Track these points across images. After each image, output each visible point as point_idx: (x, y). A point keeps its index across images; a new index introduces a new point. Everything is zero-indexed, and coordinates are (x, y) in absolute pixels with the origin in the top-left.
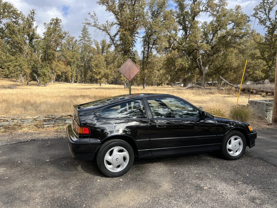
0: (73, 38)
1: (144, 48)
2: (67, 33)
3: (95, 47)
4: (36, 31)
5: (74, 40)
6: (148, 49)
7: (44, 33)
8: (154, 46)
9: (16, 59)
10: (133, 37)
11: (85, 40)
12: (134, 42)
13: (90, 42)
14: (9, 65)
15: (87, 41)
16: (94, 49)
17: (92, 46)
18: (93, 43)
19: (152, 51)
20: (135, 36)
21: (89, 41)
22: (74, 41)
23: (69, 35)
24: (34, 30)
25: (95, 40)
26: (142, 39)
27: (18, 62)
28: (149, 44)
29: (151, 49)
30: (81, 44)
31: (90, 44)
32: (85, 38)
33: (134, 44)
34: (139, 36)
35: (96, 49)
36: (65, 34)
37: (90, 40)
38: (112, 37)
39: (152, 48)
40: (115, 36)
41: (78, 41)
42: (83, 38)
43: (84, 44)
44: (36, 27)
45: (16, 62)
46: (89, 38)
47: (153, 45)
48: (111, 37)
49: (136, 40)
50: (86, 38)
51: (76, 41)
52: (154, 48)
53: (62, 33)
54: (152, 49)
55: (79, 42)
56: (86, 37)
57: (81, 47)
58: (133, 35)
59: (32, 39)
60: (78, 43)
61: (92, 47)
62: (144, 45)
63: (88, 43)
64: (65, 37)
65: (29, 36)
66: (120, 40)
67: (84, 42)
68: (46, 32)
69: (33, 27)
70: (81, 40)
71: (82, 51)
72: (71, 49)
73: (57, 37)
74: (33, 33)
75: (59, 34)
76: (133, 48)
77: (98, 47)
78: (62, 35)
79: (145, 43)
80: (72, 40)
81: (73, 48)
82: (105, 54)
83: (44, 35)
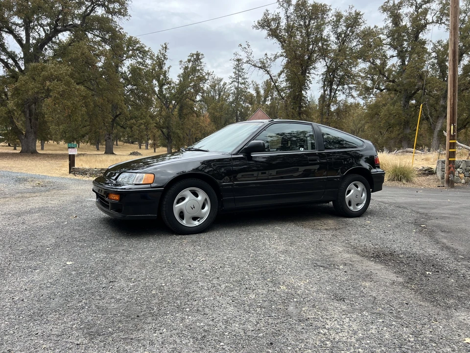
0: (221, 80)
1: (325, 91)
2: (211, 73)
3: (254, 93)
4: (168, 74)
5: (222, 83)
6: (331, 92)
7: (179, 76)
8: (340, 87)
10: (307, 75)
11: (238, 82)
12: (308, 82)
13: (247, 84)
14: (133, 124)
15: (243, 83)
16: (252, 95)
17: (248, 90)
18: (251, 86)
19: (337, 95)
20: (310, 74)
21: (244, 83)
22: (221, 85)
23: (213, 76)
24: (165, 72)
25: (254, 81)
26: (321, 77)
27: (144, 119)
28: (331, 85)
30: (233, 88)
31: (247, 88)
32: (238, 79)
33: (308, 86)
34: (316, 73)
35: (255, 95)
36: (208, 74)
37: (246, 82)
38: (273, 77)
39: (336, 90)
40: (279, 75)
41: (228, 84)
42: (236, 79)
43: (237, 88)
44: (169, 68)
45: (141, 119)
46: (244, 79)
47: (338, 86)
48: (271, 77)
49: (312, 80)
50: (240, 78)
51: (225, 84)
52: (339, 90)
53: (204, 74)
54: (337, 92)
55: (229, 86)
56: (241, 76)
57: (232, 93)
58: (308, 72)
59: (163, 85)
60: (227, 87)
61: (249, 92)
62: (324, 87)
63: (242, 86)
64: (207, 80)
65: (158, 81)
66: (287, 81)
67: (237, 85)
68: (182, 74)
69: (164, 69)
70: (233, 82)
71: (234, 100)
72: (217, 97)
73: (197, 80)
74: (165, 76)
75: (199, 76)
76: (307, 91)
77: (258, 92)
78: (204, 76)
79: (326, 83)
80: (218, 84)
81: (219, 94)
82: (268, 103)
83: (179, 79)
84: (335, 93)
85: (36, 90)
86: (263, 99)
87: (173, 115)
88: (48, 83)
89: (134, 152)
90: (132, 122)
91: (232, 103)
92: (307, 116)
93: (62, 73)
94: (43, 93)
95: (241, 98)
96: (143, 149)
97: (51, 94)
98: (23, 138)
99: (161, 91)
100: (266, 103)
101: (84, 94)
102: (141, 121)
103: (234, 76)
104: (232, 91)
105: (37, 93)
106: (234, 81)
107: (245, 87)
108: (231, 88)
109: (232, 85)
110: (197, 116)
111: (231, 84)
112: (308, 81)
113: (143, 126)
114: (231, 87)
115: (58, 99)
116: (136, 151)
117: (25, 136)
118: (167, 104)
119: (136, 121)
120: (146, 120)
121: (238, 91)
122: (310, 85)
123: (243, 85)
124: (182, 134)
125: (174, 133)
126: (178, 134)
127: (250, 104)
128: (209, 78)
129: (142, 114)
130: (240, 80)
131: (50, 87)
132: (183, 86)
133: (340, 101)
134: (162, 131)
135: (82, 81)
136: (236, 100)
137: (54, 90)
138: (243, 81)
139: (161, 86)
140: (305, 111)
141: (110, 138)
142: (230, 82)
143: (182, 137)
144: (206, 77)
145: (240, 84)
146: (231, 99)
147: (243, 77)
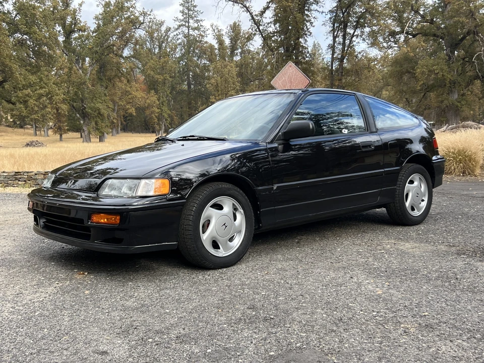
0: (162, 23)
1: (335, 38)
2: (148, 13)
3: (214, 43)
4: (79, 15)
5: (163, 29)
6: (344, 39)
7: (97, 18)
8: (358, 32)
9: (40, 82)
10: (306, 12)
11: (188, 27)
12: (308, 24)
13: (202, 30)
14: (27, 95)
15: (195, 29)
16: (212, 47)
17: (205, 39)
18: (210, 32)
19: (354, 43)
20: (311, 10)
21: (197, 29)
22: (163, 32)
23: (152, 17)
24: (75, 11)
25: (215, 24)
26: (329, 16)
27: (44, 88)
28: (346, 27)
29: (352, 38)
30: (180, 36)
31: (203, 36)
32: (189, 22)
33: (308, 29)
34: (321, 10)
35: (216, 46)
36: (144, 14)
37: (201, 26)
38: (255, 17)
39: (353, 36)
40: (263, 13)
41: (172, 29)
42: (186, 22)
43: (187, 36)
44: (80, 5)
45: (41, 88)
46: (197, 21)
47: (355, 28)
48: (252, 16)
49: (313, 20)
50: (191, 21)
51: (168, 30)
52: (357, 36)
53: (137, 14)
54: (354, 39)
55: (175, 33)
56: (192, 18)
57: (180, 44)
58: (306, 8)
59: (71, 32)
60: (172, 35)
61: (206, 42)
62: (333, 30)
63: (195, 33)
64: (143, 23)
65: (64, 26)
67: (187, 31)
68: (101, 14)
70: (180, 26)
71: (183, 55)
72: (157, 51)
73: (126, 23)
74: (74, 18)
75: (129, 17)
76: (306, 38)
77: (221, 43)
78: (137, 18)
79: (336, 25)
80: (157, 30)
81: (160, 47)
82: (237, 58)
83: (97, 22)
84: (351, 41)
86: (229, 53)
89: (33, 141)
90: (26, 93)
91: (181, 58)
95: (194, 52)
96: (41, 135)
99: (67, 42)
100: (235, 58)
102: (42, 91)
103: (182, 18)
104: (180, 41)
106: (182, 25)
107: (200, 35)
108: (178, 37)
109: (180, 31)
111: (177, 29)
112: (307, 21)
113: (45, 98)
114: (177, 34)
118: (79, 62)
119: (33, 92)
120: (49, 90)
121: (188, 41)
122: (312, 29)
123: (196, 31)
124: (106, 110)
125: (92, 108)
126: (99, 109)
127: (210, 61)
128: (146, 20)
129: (41, 80)
130: (192, 23)
133: (360, 53)
136: (186, 54)
138: (196, 25)
139: (68, 33)
142: (176, 27)
143: (106, 115)
144: (141, 19)
145: (192, 29)
147: (195, 19)
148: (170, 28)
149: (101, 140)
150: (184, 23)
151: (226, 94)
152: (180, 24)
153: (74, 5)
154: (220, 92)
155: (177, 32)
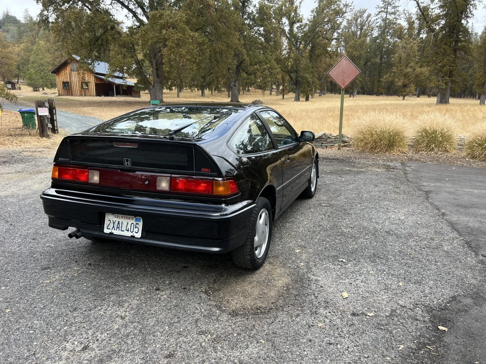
0: (364, 11)
2: (350, 5)
3: (405, 24)
4: (299, 10)
5: (365, 15)
7: (313, 11)
9: (266, 60)
11: (387, 12)
12: (472, 7)
13: (397, 14)
14: (257, 69)
15: (392, 13)
16: (401, 28)
17: (399, 22)
18: (402, 16)
21: (394, 13)
22: (365, 18)
23: (352, 8)
24: (296, 7)
25: (406, 9)
27: (268, 64)
30: (379, 20)
31: (397, 19)
32: (387, 9)
33: (471, 12)
35: (406, 27)
36: (346, 5)
37: (397, 11)
41: (373, 15)
42: (385, 8)
43: (384, 20)
44: (301, 3)
45: (266, 64)
46: (395, 7)
50: (390, 8)
51: (369, 16)
53: (342, 6)
55: (375, 18)
56: (390, 5)
57: (377, 27)
60: (372, 20)
61: (399, 24)
63: (391, 17)
64: (345, 13)
65: (289, 18)
66: (441, 7)
67: (385, 16)
68: (316, 8)
69: (295, 4)
70: (380, 12)
71: (380, 35)
72: (359, 33)
73: (332, 14)
74: (296, 13)
75: (335, 9)
76: (468, 20)
77: (410, 24)
78: (341, 9)
80: (361, 17)
81: (361, 29)
82: (423, 36)
83: (312, 15)
85: (155, 40)
86: (416, 31)
87: (302, 56)
88: (164, 32)
89: (256, 101)
90: (256, 68)
91: (377, 38)
92: (466, 53)
93: (177, 20)
94: (161, 42)
95: (388, 32)
96: (274, 95)
97: (167, 43)
98: (151, 87)
99: (291, 30)
100: (421, 36)
101: (200, 40)
102: (265, 66)
103: (382, 5)
104: (378, 24)
105: (156, 43)
106: (382, 11)
107: (395, 18)
108: (376, 21)
109: (379, 16)
110: (330, 57)
111: (377, 15)
112: (471, 5)
113: (267, 71)
114: (377, 19)
115: (173, 48)
116: (258, 99)
117: (153, 86)
118: (297, 44)
119: (260, 67)
120: (271, 65)
121: (386, 23)
122: (474, 12)
123: (393, 16)
124: (311, 78)
125: (302, 77)
126: (307, 78)
127: (399, 38)
128: (347, 11)
129: (267, 58)
130: (390, 9)
131: (166, 36)
132: (316, 23)
134: (290, 77)
135: (201, 26)
136: (382, 34)
137: (170, 38)
138: (393, 10)
139: (292, 24)
140: (464, 47)
141: (235, 86)
142: (377, 13)
143: (311, 82)
144: (344, 9)
145: (389, 14)
146: (376, 33)
147: (393, 5)
148: (371, 15)
149: (307, 99)
150: (383, 10)
151: (407, 66)
152: (380, 10)
153: (297, 3)
154: (402, 64)
155: (377, 17)
